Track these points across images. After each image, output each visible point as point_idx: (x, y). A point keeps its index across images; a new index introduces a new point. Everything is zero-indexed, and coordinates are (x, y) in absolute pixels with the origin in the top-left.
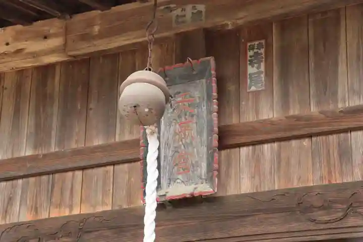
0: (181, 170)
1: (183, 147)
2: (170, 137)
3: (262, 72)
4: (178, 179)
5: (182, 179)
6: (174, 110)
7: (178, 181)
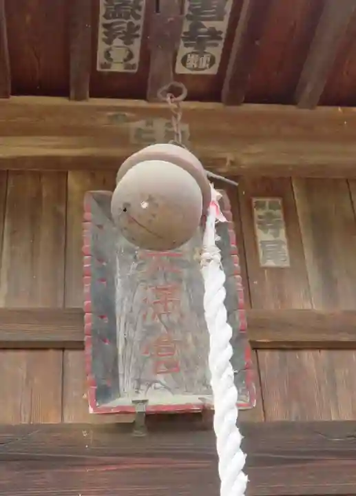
0: (163, 368)
1: (163, 329)
2: (136, 310)
3: (281, 242)
4: (156, 382)
5: (164, 382)
6: (140, 265)
7: (158, 385)
